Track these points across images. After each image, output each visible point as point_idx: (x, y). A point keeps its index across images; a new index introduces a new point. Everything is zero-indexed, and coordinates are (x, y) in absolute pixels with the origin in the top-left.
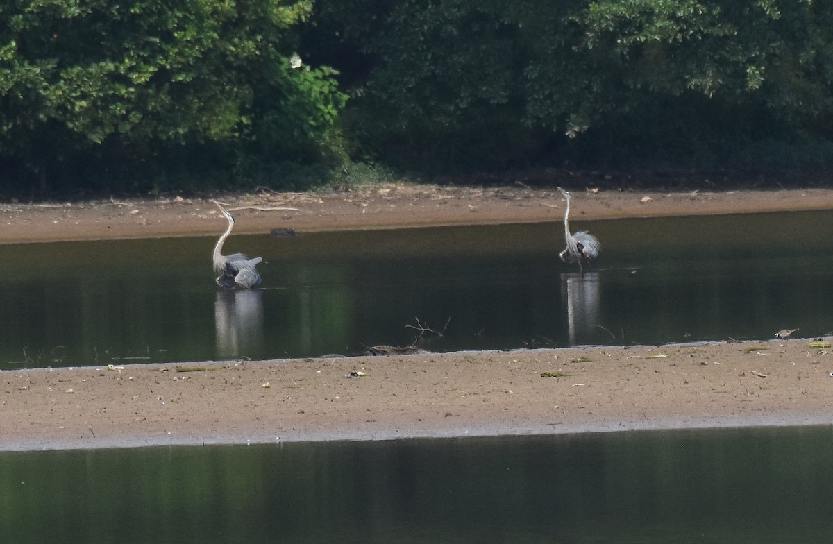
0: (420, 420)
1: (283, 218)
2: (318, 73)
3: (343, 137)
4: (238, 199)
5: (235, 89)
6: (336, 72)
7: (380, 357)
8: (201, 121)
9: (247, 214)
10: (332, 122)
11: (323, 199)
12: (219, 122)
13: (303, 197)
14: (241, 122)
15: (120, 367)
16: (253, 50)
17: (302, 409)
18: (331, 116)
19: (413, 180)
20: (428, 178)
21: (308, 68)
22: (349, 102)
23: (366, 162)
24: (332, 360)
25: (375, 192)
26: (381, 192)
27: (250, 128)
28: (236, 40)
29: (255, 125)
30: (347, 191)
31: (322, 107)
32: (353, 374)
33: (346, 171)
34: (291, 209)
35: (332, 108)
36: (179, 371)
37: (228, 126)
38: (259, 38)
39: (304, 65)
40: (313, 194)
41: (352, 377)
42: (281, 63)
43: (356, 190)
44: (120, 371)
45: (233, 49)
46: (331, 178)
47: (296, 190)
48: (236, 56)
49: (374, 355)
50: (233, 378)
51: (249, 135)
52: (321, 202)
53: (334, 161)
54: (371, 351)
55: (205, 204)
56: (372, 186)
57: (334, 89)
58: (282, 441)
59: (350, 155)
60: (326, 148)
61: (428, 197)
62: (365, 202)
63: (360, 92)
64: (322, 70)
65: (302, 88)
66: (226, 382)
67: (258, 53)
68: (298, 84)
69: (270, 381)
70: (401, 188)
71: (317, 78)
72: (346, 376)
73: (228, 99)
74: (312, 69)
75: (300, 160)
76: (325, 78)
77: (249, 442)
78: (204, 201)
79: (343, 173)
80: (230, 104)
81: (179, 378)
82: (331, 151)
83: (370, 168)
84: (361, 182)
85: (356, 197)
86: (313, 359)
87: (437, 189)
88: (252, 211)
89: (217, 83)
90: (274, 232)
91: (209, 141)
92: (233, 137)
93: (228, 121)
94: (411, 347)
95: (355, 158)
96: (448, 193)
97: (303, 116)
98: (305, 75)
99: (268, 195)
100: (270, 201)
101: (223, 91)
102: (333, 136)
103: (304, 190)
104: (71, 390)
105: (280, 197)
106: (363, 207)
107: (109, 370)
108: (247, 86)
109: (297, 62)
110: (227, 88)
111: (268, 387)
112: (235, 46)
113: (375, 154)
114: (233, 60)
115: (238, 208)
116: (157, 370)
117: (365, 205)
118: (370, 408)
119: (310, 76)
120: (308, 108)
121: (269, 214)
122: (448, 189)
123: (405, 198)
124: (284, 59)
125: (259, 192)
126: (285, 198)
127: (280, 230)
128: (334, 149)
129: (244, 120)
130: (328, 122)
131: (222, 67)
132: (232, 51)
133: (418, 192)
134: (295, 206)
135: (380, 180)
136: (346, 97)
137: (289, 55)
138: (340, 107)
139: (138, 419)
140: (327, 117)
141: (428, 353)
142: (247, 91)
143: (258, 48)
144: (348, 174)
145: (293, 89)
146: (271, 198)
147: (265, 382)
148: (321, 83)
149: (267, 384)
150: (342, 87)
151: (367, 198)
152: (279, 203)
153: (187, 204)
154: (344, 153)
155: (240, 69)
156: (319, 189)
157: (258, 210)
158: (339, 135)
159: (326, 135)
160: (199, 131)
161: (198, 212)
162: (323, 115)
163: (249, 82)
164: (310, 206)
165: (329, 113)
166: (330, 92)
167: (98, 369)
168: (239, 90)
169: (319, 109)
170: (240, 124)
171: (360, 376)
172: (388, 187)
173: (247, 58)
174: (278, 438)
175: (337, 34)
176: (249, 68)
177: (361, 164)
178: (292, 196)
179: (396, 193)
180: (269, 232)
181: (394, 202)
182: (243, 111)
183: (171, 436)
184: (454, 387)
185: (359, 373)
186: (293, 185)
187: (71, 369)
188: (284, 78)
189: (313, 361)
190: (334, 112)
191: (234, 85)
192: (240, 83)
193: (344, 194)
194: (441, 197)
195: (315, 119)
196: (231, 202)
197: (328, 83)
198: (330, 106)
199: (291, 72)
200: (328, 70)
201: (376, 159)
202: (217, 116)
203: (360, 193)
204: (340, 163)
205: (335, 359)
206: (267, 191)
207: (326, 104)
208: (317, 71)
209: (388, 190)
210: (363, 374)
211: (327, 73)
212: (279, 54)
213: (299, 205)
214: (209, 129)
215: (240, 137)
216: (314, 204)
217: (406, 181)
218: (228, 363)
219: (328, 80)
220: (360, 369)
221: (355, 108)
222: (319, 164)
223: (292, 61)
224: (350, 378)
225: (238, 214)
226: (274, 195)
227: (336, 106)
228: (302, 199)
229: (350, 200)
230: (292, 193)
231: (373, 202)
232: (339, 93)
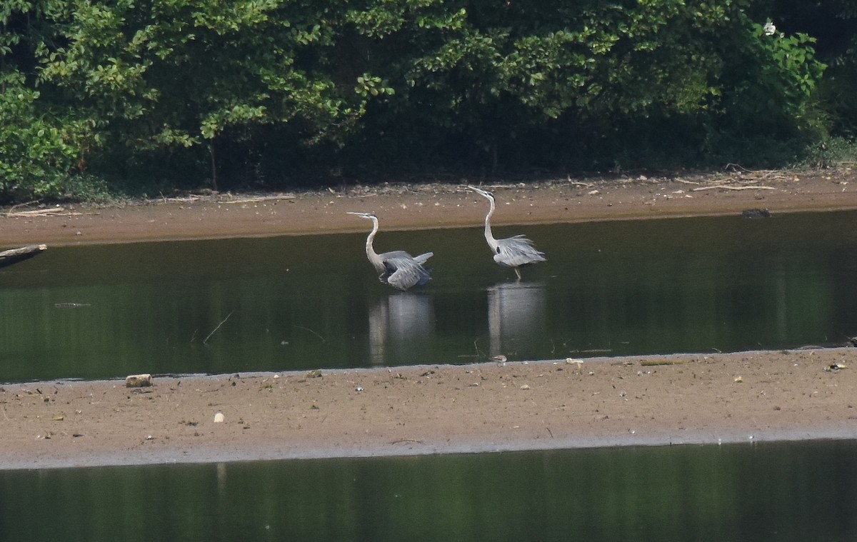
1: (757, 198)
2: (793, 40)
3: (820, 109)
4: (707, 178)
5: (703, 59)
6: (813, 40)
8: (667, 94)
9: (716, 194)
10: (808, 93)
11: (798, 177)
12: (686, 93)
13: (777, 175)
14: (710, 93)
15: (580, 361)
16: (722, 15)
17: (776, 404)
18: (808, 87)
21: (782, 35)
22: (826, 72)
23: (845, 136)
24: (810, 352)
25: (855, 168)
27: (720, 100)
28: (703, 5)
29: (724, 97)
30: (824, 167)
31: (798, 77)
32: (833, 367)
33: (823, 146)
34: (764, 187)
35: (809, 78)
36: (644, 365)
37: (695, 99)
38: (728, 2)
39: (778, 32)
40: (789, 172)
41: (832, 370)
42: (753, 30)
43: (835, 167)
44: (579, 366)
45: (700, 14)
46: (808, 154)
47: (770, 168)
48: (704, 23)
49: (855, 346)
50: (702, 372)
51: (720, 108)
52: (797, 180)
53: (811, 136)
54: (852, 342)
55: (671, 183)
56: (852, 162)
57: (810, 57)
58: (756, 440)
59: (828, 128)
60: (802, 121)
62: (845, 180)
63: (840, 61)
64: (797, 37)
65: (775, 56)
66: (695, 377)
67: (726, 19)
68: (771, 53)
69: (742, 375)
71: (792, 46)
72: (825, 369)
73: (695, 69)
74: (787, 36)
75: (774, 135)
76: (801, 46)
77: (720, 442)
78: (670, 180)
79: (821, 148)
80: (696, 74)
81: (644, 373)
82: (808, 125)
83: (850, 143)
84: (839, 159)
85: (833, 174)
86: (789, 351)
88: (722, 190)
89: (682, 53)
90: (746, 213)
91: (674, 113)
92: (701, 109)
93: (696, 93)
95: (834, 133)
97: (779, 85)
98: (779, 42)
99: (740, 173)
100: (741, 179)
101: (689, 61)
102: (809, 109)
103: (779, 168)
104: (526, 386)
105: (753, 175)
106: (843, 186)
107: (567, 363)
108: (715, 55)
109: (771, 29)
110: (694, 57)
111: (740, 381)
112: (702, 11)
113: (854, 127)
114: (700, 26)
115: (707, 188)
116: (620, 364)
117: (845, 183)
118: (851, 404)
119: (785, 44)
120: (783, 78)
121: (740, 193)
124: (756, 26)
125: (730, 169)
126: (758, 177)
127: (752, 211)
128: (811, 122)
129: (713, 91)
130: (803, 93)
131: (689, 34)
132: (698, 17)
134: (769, 185)
136: (824, 66)
137: (763, 23)
138: (817, 77)
139: (599, 417)
140: (804, 88)
142: (716, 61)
143: (726, 14)
144: (826, 149)
145: (765, 57)
146: (742, 177)
147: (737, 376)
148: (797, 52)
149: (740, 378)
150: (820, 56)
151: (847, 176)
152: (752, 182)
153: (651, 183)
154: (823, 127)
155: (708, 36)
156: (794, 166)
157: (728, 190)
158: (816, 107)
159: (802, 107)
160: (663, 103)
161: (663, 192)
162: (799, 86)
163: (718, 50)
164: (785, 185)
165: (805, 83)
166: (806, 60)
167: (555, 363)
168: (706, 58)
169: (794, 79)
170: (709, 96)
171: (841, 368)
173: (715, 24)
174: (751, 437)
176: (718, 35)
177: (841, 139)
178: (765, 174)
180: (741, 213)
182: (711, 82)
183: (636, 435)
185: (839, 366)
186: (766, 162)
187: (526, 363)
188: (756, 46)
189: (789, 353)
190: (811, 83)
191: (701, 53)
192: (707, 50)
193: (823, 171)
195: (790, 89)
196: (700, 181)
197: (804, 52)
198: (806, 76)
199: (764, 39)
200: (803, 37)
202: (683, 87)
203: (839, 170)
204: (817, 138)
205: (813, 351)
206: (739, 169)
207: (803, 75)
208: (792, 37)
210: (843, 366)
211: (803, 41)
212: (750, 20)
213: (773, 185)
214: (674, 101)
215: (708, 110)
216: (789, 182)
218: (697, 356)
219: (804, 48)
220: (841, 362)
221: (833, 78)
222: (795, 139)
223: (766, 27)
224: (830, 371)
225: (707, 193)
226: (745, 173)
227: (813, 77)
228: (776, 177)
229: (829, 178)
230: (766, 171)
231: (853, 180)
232: (816, 62)
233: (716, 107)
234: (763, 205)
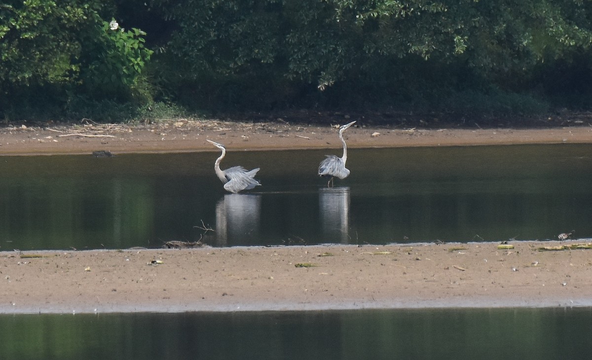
0: (203, 298)
1: (102, 143)
2: (130, 34)
3: (148, 82)
4: (68, 128)
5: (68, 45)
6: (144, 33)
7: (173, 250)
8: (42, 69)
9: (74, 139)
10: (139, 71)
11: (132, 129)
12: (55, 69)
13: (117, 128)
14: (72, 69)
16: (82, 15)
17: (114, 288)
18: (139, 66)
19: (200, 116)
20: (212, 115)
21: (123, 30)
22: (153, 57)
23: (165, 102)
24: (138, 251)
25: (171, 125)
26: (176, 124)
27: (78, 74)
28: (68, 7)
29: (82, 72)
30: (150, 123)
31: (133, 59)
32: (153, 262)
33: (149, 108)
34: (108, 136)
35: (140, 60)
36: (22, 258)
37: (61, 73)
38: (86, 6)
39: (120, 28)
40: (125, 126)
41: (153, 264)
42: (103, 26)
43: (157, 123)
45: (67, 14)
46: (139, 114)
47: (112, 122)
48: (69, 20)
49: (169, 248)
50: (62, 263)
51: (78, 80)
52: (131, 131)
53: (140, 101)
54: (167, 245)
55: (43, 132)
56: (169, 119)
57: (142, 46)
58: (99, 312)
59: (153, 96)
60: (135, 90)
61: (212, 129)
62: (164, 132)
63: (162, 50)
64: (133, 32)
65: (117, 45)
66: (57, 267)
67: (85, 17)
68: (115, 42)
69: (90, 266)
70: (191, 122)
71: (129, 37)
72: (148, 263)
73: (62, 52)
74: (126, 31)
75: (115, 99)
76: (135, 37)
77: (74, 312)
78: (42, 129)
79: (148, 109)
80: (63, 56)
81: (22, 263)
82: (139, 93)
83: (168, 107)
84: (161, 117)
86: (123, 250)
87: (218, 124)
88: (78, 137)
89: (54, 40)
90: (95, 154)
91: (47, 83)
92: (65, 80)
93: (62, 69)
94: (197, 243)
95: (157, 99)
96: (227, 126)
97: (119, 65)
98: (120, 35)
99: (91, 125)
100: (92, 130)
101: (58, 46)
102: (140, 82)
103: (119, 123)
105: (100, 127)
106: (163, 136)
108: (77, 42)
109: (115, 25)
110: (61, 44)
111: (89, 271)
112: (68, 12)
113: (172, 96)
114: (66, 22)
115: (68, 135)
116: (6, 256)
117: (164, 134)
118: (166, 288)
119: (125, 36)
120: (122, 60)
121: (92, 140)
122: (227, 123)
123: (194, 129)
124: (105, 23)
125: (84, 123)
126: (104, 128)
127: (99, 152)
128: (141, 91)
129: (74, 68)
130: (137, 71)
131: (58, 28)
132: (65, 16)
133: (203, 125)
134: (111, 134)
135: (176, 116)
136: (151, 52)
137: (109, 21)
138: (146, 59)
140: (136, 67)
141: (210, 248)
142: (77, 46)
143: (85, 14)
144: (152, 110)
145: (111, 46)
146: (93, 128)
147: (87, 267)
148: (132, 41)
149: (89, 268)
150: (149, 45)
151: (165, 129)
152: (99, 132)
153: (29, 131)
154: (149, 95)
155: (72, 29)
156: (129, 122)
157: (82, 137)
158: (145, 81)
159: (135, 81)
160: (39, 75)
161: (38, 137)
162: (133, 66)
163: (78, 39)
164: (123, 135)
165: (138, 64)
166: (139, 48)
168: (70, 45)
169: (130, 61)
170: (71, 71)
171: (159, 263)
172: (182, 121)
173: (77, 21)
174: (96, 310)
175: (145, 4)
176: (78, 29)
177: (162, 104)
178: (109, 126)
179: (188, 125)
180: (91, 153)
181: (186, 132)
182: (73, 61)
183: (16, 306)
184: (230, 273)
185: (158, 261)
186: (110, 118)
188: (104, 37)
189: (123, 252)
190: (142, 64)
191: (67, 41)
192: (71, 39)
193: (148, 126)
194: (221, 129)
195: (128, 69)
196: (63, 130)
197: (138, 41)
198: (139, 59)
199: (110, 32)
200: (139, 32)
201: (173, 100)
202: (54, 64)
203: (160, 125)
204: (145, 102)
205: (140, 250)
206: (90, 122)
207: (136, 58)
208: (129, 32)
209: (182, 123)
210: (161, 262)
211: (137, 34)
212: (101, 19)
213: (114, 134)
214: (47, 74)
215: (70, 82)
216: (126, 133)
217: (195, 116)
218: (59, 252)
219: (138, 39)
220: (159, 259)
221: (157, 61)
222: (130, 103)
223: (111, 24)
224: (151, 265)
225: (68, 139)
226: (95, 125)
227: (143, 59)
228: (116, 129)
229: (153, 131)
230: (110, 124)
231: (170, 132)
232: (146, 49)
233: (75, 79)
234: (107, 148)
